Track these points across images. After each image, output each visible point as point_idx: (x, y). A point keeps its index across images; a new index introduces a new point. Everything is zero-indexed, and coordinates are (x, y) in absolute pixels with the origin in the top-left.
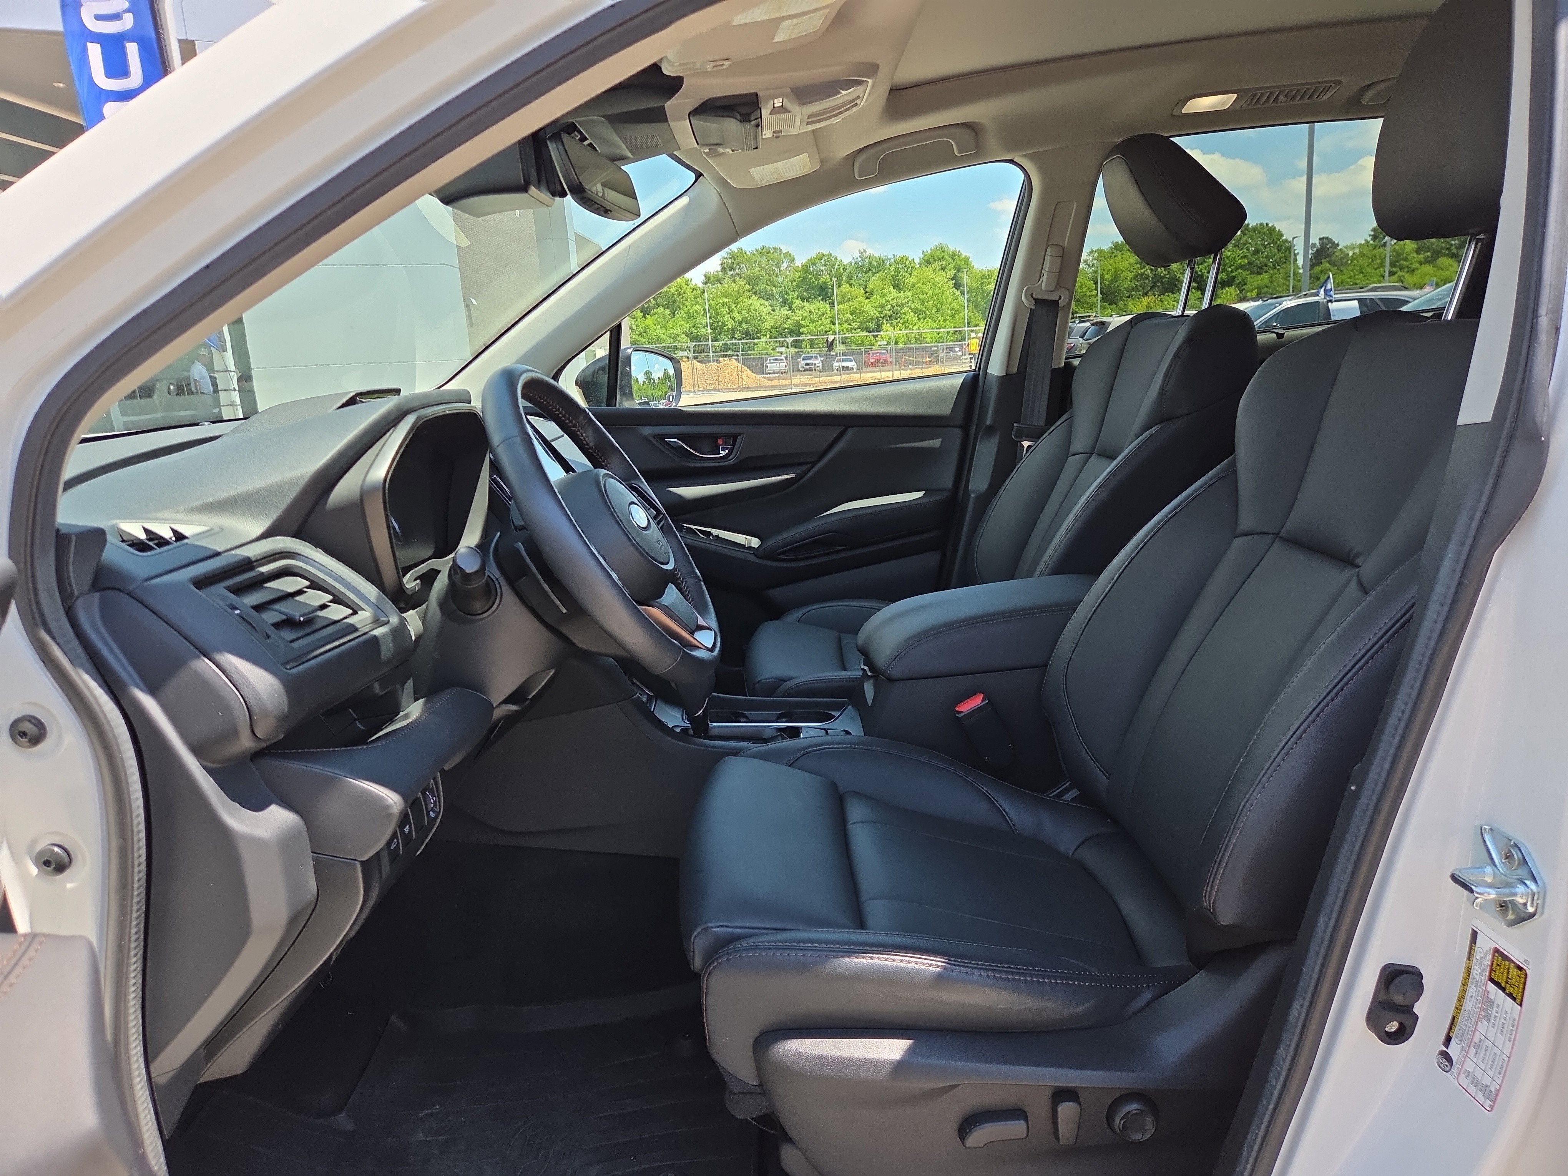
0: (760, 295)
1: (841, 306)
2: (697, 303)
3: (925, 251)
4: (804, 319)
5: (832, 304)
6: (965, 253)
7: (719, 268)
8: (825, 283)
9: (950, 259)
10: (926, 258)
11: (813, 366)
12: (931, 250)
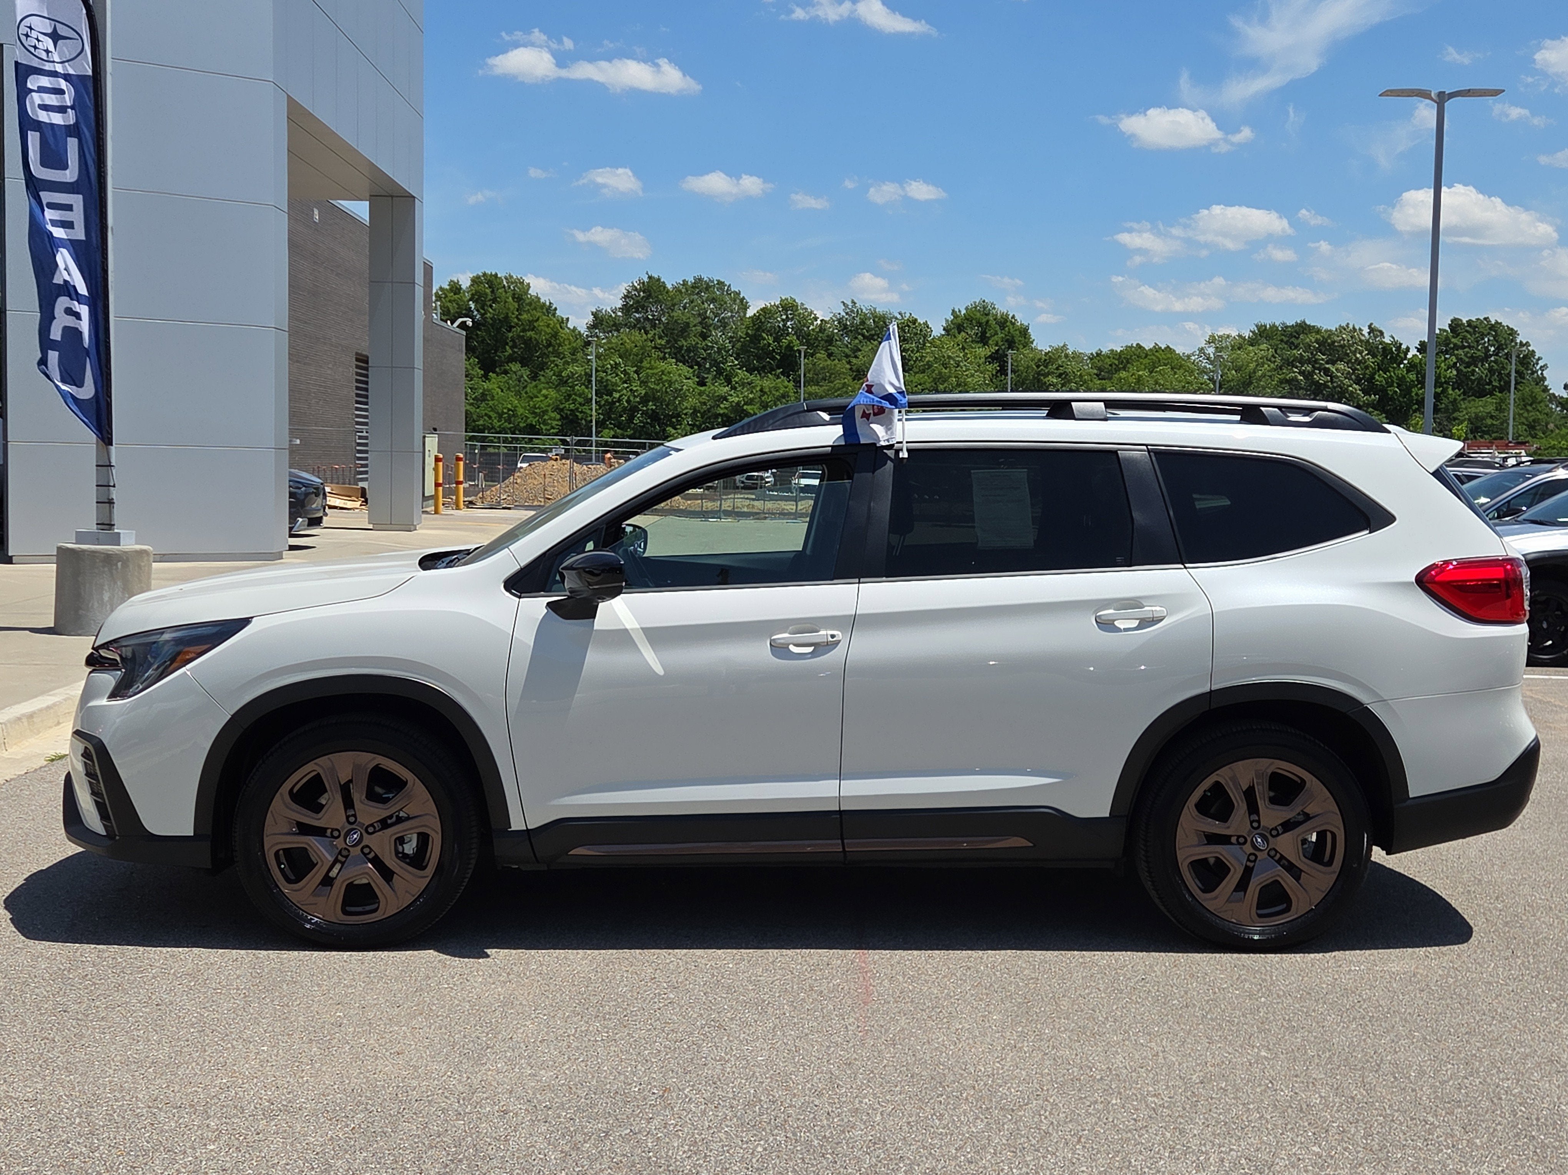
0: (683, 356)
1: (813, 389)
2: (575, 361)
3: (957, 310)
4: (750, 402)
5: (797, 383)
6: (1021, 319)
7: (619, 304)
8: (789, 347)
9: (998, 328)
10: (959, 321)
11: (759, 482)
12: (967, 309)
